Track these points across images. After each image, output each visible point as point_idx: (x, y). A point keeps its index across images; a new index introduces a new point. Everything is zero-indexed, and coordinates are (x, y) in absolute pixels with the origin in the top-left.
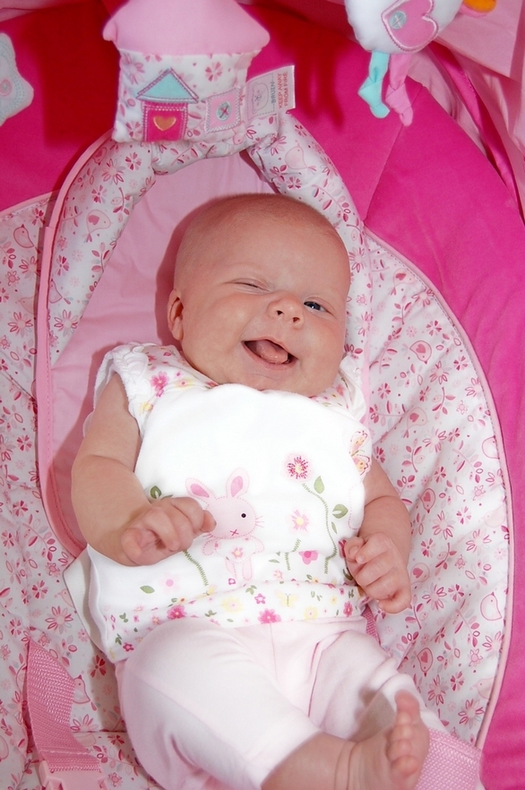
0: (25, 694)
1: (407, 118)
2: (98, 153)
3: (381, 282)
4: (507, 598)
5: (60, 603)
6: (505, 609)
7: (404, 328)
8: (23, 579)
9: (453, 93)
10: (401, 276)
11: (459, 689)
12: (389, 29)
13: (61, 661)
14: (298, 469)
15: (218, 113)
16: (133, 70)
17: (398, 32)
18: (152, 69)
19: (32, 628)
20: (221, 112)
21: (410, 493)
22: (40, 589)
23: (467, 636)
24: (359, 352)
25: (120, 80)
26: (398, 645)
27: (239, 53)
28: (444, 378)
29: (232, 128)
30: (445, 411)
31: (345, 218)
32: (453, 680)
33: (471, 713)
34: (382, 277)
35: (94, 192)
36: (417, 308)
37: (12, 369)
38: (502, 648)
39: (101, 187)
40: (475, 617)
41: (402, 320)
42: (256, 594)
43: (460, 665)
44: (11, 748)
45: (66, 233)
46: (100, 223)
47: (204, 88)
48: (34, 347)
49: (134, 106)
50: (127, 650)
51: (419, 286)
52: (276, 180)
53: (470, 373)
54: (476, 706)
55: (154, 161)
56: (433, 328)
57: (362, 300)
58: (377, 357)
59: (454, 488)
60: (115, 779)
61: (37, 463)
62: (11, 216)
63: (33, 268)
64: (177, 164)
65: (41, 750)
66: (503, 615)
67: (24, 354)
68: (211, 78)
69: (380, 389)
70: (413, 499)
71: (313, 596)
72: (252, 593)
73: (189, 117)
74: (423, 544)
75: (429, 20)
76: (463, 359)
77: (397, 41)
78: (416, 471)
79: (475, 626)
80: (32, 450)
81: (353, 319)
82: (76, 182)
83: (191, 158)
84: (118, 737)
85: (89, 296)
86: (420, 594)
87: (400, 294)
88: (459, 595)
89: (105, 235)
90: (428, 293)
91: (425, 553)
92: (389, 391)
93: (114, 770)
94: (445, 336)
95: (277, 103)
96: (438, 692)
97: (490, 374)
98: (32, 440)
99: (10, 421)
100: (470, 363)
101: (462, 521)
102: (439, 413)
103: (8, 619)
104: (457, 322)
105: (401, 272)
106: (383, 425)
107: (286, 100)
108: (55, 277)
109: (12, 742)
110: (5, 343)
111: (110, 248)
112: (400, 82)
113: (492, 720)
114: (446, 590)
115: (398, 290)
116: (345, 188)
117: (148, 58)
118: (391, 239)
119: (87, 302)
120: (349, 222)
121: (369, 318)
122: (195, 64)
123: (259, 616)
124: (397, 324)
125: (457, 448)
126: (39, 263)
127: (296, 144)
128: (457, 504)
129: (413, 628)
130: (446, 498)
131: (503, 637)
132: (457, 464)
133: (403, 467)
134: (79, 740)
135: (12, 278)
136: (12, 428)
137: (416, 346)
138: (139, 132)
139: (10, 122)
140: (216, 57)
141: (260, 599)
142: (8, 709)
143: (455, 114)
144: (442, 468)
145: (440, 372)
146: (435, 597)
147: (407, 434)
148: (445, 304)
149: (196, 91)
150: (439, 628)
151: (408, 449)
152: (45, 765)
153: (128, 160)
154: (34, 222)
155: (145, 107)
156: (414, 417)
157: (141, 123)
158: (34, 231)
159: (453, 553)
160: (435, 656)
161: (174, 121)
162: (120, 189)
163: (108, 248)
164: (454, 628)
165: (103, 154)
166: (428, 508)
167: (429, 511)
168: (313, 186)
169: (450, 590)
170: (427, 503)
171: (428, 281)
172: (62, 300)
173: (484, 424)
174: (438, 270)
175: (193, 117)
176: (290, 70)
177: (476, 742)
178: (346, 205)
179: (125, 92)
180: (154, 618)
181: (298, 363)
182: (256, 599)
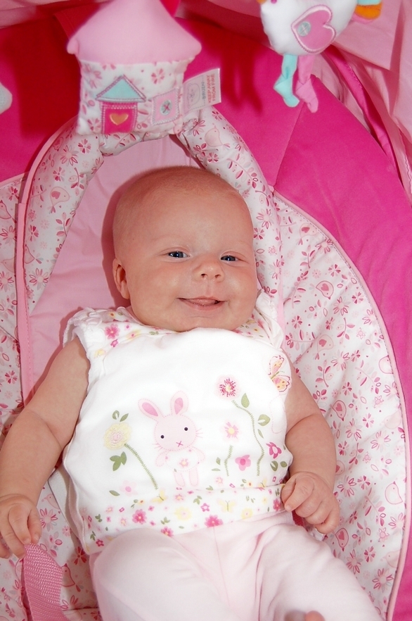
0: (23, 582)
1: (314, 107)
2: (57, 142)
3: (289, 235)
4: (406, 485)
5: (47, 505)
6: (406, 494)
7: (311, 271)
9: (340, 82)
10: (306, 229)
11: (372, 560)
12: (298, 36)
13: (49, 553)
14: (228, 388)
15: (161, 109)
16: (93, 77)
17: (304, 39)
18: (108, 76)
20: (164, 108)
21: (324, 404)
23: (376, 518)
24: (274, 292)
25: (82, 85)
27: (177, 61)
28: (345, 310)
29: (173, 121)
30: (347, 337)
31: (254, 185)
32: (366, 554)
33: (383, 580)
34: (290, 230)
35: (55, 172)
36: (320, 255)
38: (404, 526)
39: (60, 169)
40: (381, 502)
41: (308, 264)
42: (201, 504)
43: (371, 541)
45: (35, 206)
46: (61, 197)
47: (151, 89)
48: (15, 299)
49: (93, 105)
50: (99, 545)
51: (321, 237)
52: (199, 156)
53: (366, 305)
54: (387, 574)
55: (101, 145)
56: (334, 270)
57: (273, 251)
58: (290, 295)
59: (359, 400)
61: (22, 392)
63: (12, 235)
64: (120, 147)
66: (404, 499)
67: (8, 305)
68: (155, 82)
69: (293, 321)
70: (326, 408)
71: (248, 500)
72: (198, 503)
73: (139, 114)
74: (340, 446)
75: (329, 28)
76: (359, 294)
77: (304, 46)
78: (328, 386)
79: (382, 509)
80: (18, 382)
81: (267, 266)
82: (41, 166)
83: (131, 141)
85: (56, 256)
87: (305, 244)
88: (366, 485)
89: (66, 207)
90: (328, 242)
91: (341, 452)
92: (300, 322)
94: (343, 277)
95: (207, 99)
96: (354, 563)
97: (382, 306)
98: (17, 374)
100: (365, 298)
101: (367, 425)
102: (342, 338)
104: (352, 265)
105: (306, 226)
106: (297, 349)
107: (214, 97)
108: (28, 243)
111: (71, 216)
112: (306, 78)
113: (400, 584)
114: (355, 481)
115: (304, 241)
116: (254, 161)
117: (104, 67)
118: (298, 200)
119: (55, 261)
120: (257, 188)
121: (280, 264)
122: (142, 71)
123: (205, 521)
124: (304, 268)
125: (359, 366)
126: (16, 230)
127: (213, 127)
128: (362, 413)
130: (354, 408)
131: (405, 517)
132: (360, 380)
133: (317, 383)
134: (68, 617)
136: (1, 366)
137: (321, 286)
138: (99, 127)
140: (160, 65)
141: (205, 508)
142: (10, 595)
143: (342, 98)
144: (349, 384)
145: (341, 306)
146: (347, 486)
147: (318, 357)
148: (342, 251)
149: (143, 92)
150: (352, 512)
151: (320, 368)
153: (80, 146)
154: (11, 198)
155: (103, 106)
156: (323, 343)
157: (100, 119)
158: (11, 206)
159: (360, 451)
160: (350, 534)
161: (126, 117)
162: (75, 169)
163: (69, 216)
164: (364, 511)
165: (61, 142)
166: (342, 417)
167: (343, 420)
168: (228, 159)
169: (359, 481)
170: (339, 413)
171: (328, 232)
172: (35, 260)
173: (379, 346)
174: (334, 223)
175: (142, 113)
176: (217, 72)
177: (389, 604)
178: (254, 175)
179: (86, 95)
180: (122, 519)
181: (226, 304)
182: (202, 507)
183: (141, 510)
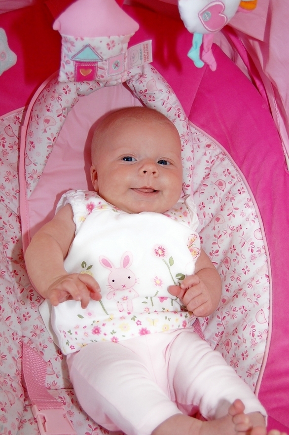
0: (22, 371)
1: (214, 67)
2: (48, 86)
3: (198, 149)
4: (269, 312)
5: (37, 323)
6: (269, 317)
7: (211, 173)
8: (18, 311)
9: (233, 49)
10: (209, 146)
11: (246, 359)
12: (202, 21)
13: (39, 353)
14: (160, 252)
15: (113, 66)
16: (69, 45)
17: (207, 23)
18: (79, 45)
19: (24, 337)
20: (115, 66)
21: (217, 259)
22: (27, 316)
23: (249, 332)
24: (188, 186)
25: (62, 50)
26: (213, 338)
27: (124, 35)
28: (233, 199)
29: (121, 74)
30: (234, 216)
31: (179, 116)
32: (243, 355)
33: (253, 371)
34: (199, 147)
35: (47, 106)
36: (217, 163)
37: (7, 201)
38: (267, 337)
39: (50, 104)
40: (253, 322)
41: (210, 169)
42: (136, 321)
43: (246, 347)
44: (16, 399)
45: (33, 128)
46: (51, 123)
47: (106, 53)
48: (18, 189)
49: (69, 63)
50: (72, 349)
51: (218, 151)
52: (142, 97)
53: (247, 195)
54: (255, 368)
55: (78, 89)
56: (226, 172)
57: (189, 159)
58: (197, 189)
59: (240, 256)
60: (71, 414)
62: (3, 120)
63: (16, 147)
64: (89, 90)
65: (33, 399)
66: (267, 320)
67: (13, 193)
68: (109, 49)
69: (199, 206)
70: (218, 262)
71: (166, 319)
72: (134, 320)
73: (98, 69)
74: (226, 286)
75: (222, 15)
76: (243, 188)
77: (207, 27)
78: (220, 247)
79: (254, 326)
80: (19, 243)
81: (184, 169)
82: (37, 102)
83: (97, 87)
84: (71, 391)
85: (46, 162)
86: (224, 311)
87: (208, 155)
88: (244, 311)
89: (53, 129)
90: (223, 154)
91: (227, 290)
92: (204, 206)
93: (70, 409)
94: (232, 177)
95: (143, 60)
96: (235, 361)
98: (19, 238)
99: (7, 228)
100: (246, 190)
101: (245, 273)
102: (231, 217)
103: (11, 332)
104: (239, 169)
105: (209, 143)
106: (202, 224)
107: (148, 58)
108: (28, 152)
109: (17, 396)
110: (3, 187)
111: (56, 136)
112: (209, 48)
113: (264, 375)
114: (237, 309)
115: (207, 153)
116: (178, 101)
117: (77, 39)
118: (203, 126)
119: (45, 165)
120: (181, 118)
121: (192, 168)
122: (101, 42)
123: (139, 331)
124: (207, 171)
125: (241, 235)
126: (19, 144)
127: (152, 78)
128: (242, 265)
129: (221, 329)
130: (237, 261)
131: (268, 331)
132: (241, 243)
133: (212, 246)
134: (51, 393)
135: (5, 153)
136: (8, 232)
137: (218, 183)
138: (73, 77)
139: (5, 73)
140: (112, 38)
141: (139, 323)
142: (13, 379)
143: (234, 60)
144: (234, 246)
145: (231, 196)
146: (232, 312)
147: (214, 228)
148: (232, 160)
149: (102, 55)
150: (234, 328)
151: (215, 236)
152: (35, 407)
153: (64, 89)
154: (15, 123)
155: (76, 64)
156: (218, 219)
157: (73, 72)
158: (15, 128)
159: (240, 290)
160: (233, 343)
161: (91, 71)
162: (60, 104)
163: (55, 135)
164: (242, 328)
165: (51, 86)
166: (228, 267)
167: (228, 269)
168: (162, 100)
169: (240, 309)
170: (226, 264)
171: (223, 148)
172: (32, 164)
173: (254, 222)
174: (228, 142)
175: (100, 68)
176: (149, 42)
177: (256, 386)
178: (179, 109)
179: (65, 57)
180: (85, 333)
181: (160, 192)
182: (137, 323)
183: (97, 326)
